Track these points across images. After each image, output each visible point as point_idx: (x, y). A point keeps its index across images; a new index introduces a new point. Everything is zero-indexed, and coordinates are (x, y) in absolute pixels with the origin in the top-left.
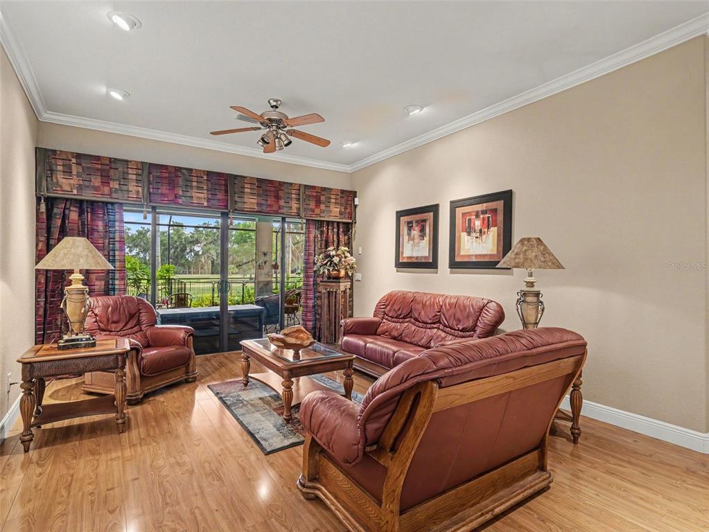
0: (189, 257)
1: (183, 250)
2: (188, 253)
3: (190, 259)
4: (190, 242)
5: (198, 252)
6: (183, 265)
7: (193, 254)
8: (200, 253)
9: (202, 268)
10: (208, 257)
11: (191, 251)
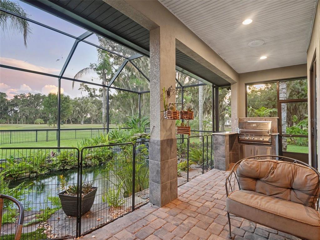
0: (11, 114)
1: (6, 109)
2: (9, 112)
3: (10, 115)
4: (11, 105)
5: (17, 111)
6: (6, 118)
7: (13, 112)
8: (18, 111)
9: (19, 121)
10: (24, 114)
11: (11, 110)
